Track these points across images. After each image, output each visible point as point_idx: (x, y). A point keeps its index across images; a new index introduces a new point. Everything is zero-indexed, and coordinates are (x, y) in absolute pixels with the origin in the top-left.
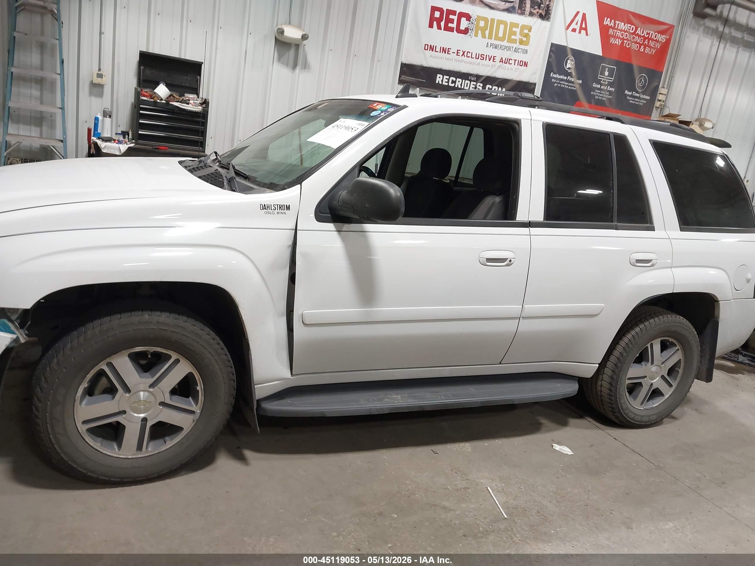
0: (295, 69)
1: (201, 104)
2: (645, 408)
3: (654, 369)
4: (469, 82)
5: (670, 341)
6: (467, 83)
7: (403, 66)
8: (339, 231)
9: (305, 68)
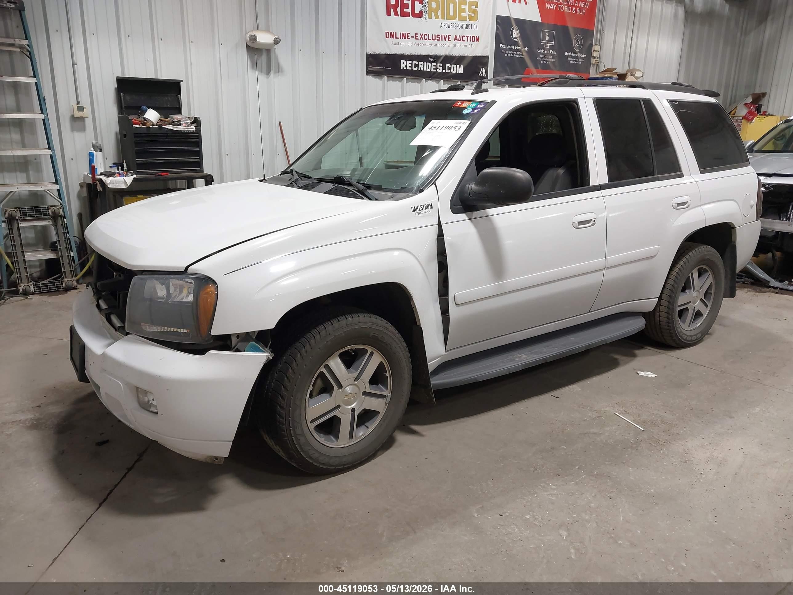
0: (270, 74)
1: (192, 123)
2: (691, 329)
3: (695, 294)
4: (430, 64)
5: (704, 268)
6: (429, 65)
7: (369, 56)
8: (470, 219)
9: (278, 72)
